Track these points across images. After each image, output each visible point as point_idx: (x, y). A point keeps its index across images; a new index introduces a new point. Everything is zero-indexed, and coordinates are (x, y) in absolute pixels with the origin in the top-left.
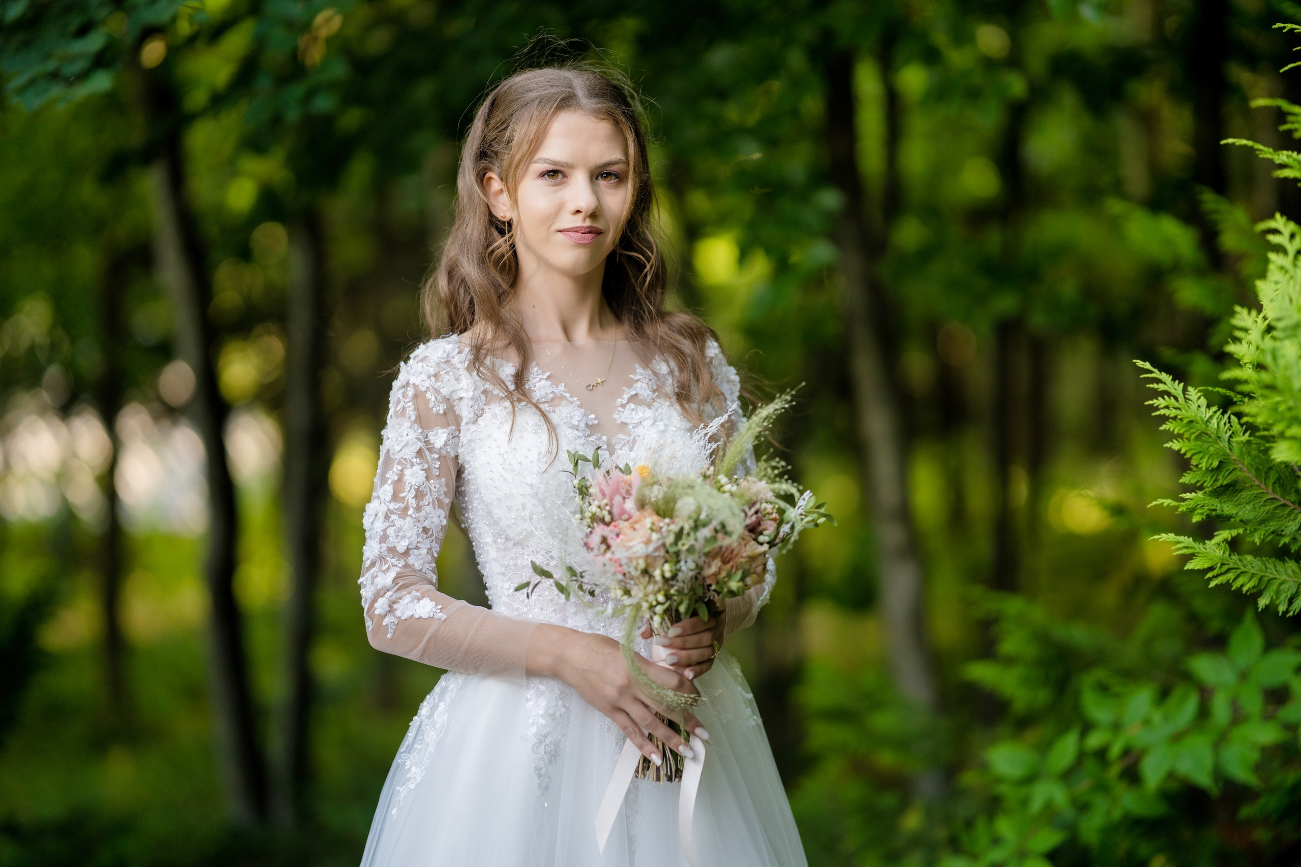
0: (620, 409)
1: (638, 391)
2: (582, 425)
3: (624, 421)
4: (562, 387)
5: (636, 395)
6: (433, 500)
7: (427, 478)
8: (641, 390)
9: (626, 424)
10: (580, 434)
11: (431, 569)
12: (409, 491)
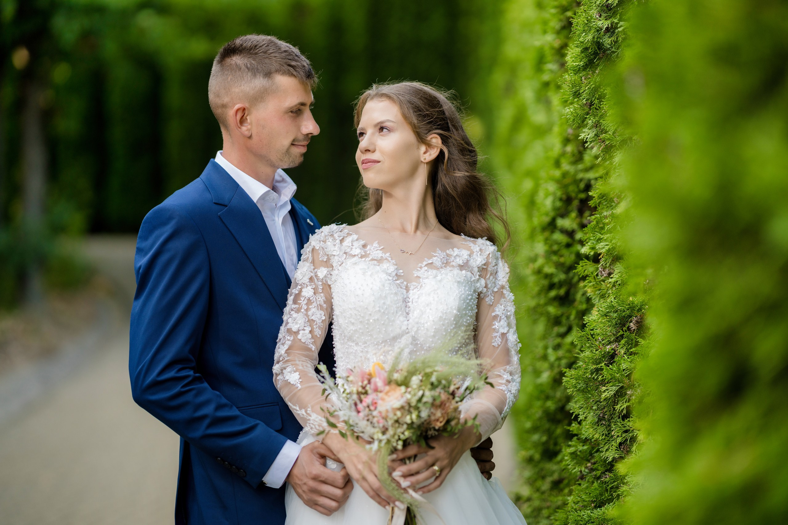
0: (419, 269)
1: (434, 261)
2: (394, 274)
3: (418, 275)
4: (388, 254)
5: (432, 263)
6: (317, 305)
7: (315, 293)
8: (436, 261)
9: (419, 277)
10: (391, 278)
11: (311, 342)
12: (304, 300)
